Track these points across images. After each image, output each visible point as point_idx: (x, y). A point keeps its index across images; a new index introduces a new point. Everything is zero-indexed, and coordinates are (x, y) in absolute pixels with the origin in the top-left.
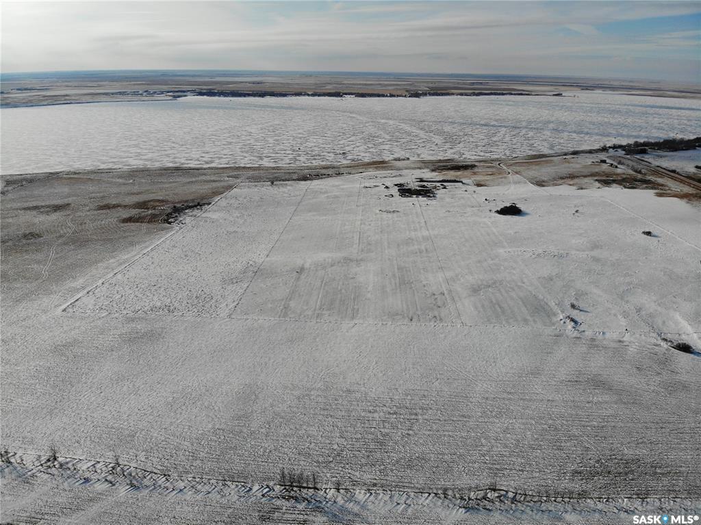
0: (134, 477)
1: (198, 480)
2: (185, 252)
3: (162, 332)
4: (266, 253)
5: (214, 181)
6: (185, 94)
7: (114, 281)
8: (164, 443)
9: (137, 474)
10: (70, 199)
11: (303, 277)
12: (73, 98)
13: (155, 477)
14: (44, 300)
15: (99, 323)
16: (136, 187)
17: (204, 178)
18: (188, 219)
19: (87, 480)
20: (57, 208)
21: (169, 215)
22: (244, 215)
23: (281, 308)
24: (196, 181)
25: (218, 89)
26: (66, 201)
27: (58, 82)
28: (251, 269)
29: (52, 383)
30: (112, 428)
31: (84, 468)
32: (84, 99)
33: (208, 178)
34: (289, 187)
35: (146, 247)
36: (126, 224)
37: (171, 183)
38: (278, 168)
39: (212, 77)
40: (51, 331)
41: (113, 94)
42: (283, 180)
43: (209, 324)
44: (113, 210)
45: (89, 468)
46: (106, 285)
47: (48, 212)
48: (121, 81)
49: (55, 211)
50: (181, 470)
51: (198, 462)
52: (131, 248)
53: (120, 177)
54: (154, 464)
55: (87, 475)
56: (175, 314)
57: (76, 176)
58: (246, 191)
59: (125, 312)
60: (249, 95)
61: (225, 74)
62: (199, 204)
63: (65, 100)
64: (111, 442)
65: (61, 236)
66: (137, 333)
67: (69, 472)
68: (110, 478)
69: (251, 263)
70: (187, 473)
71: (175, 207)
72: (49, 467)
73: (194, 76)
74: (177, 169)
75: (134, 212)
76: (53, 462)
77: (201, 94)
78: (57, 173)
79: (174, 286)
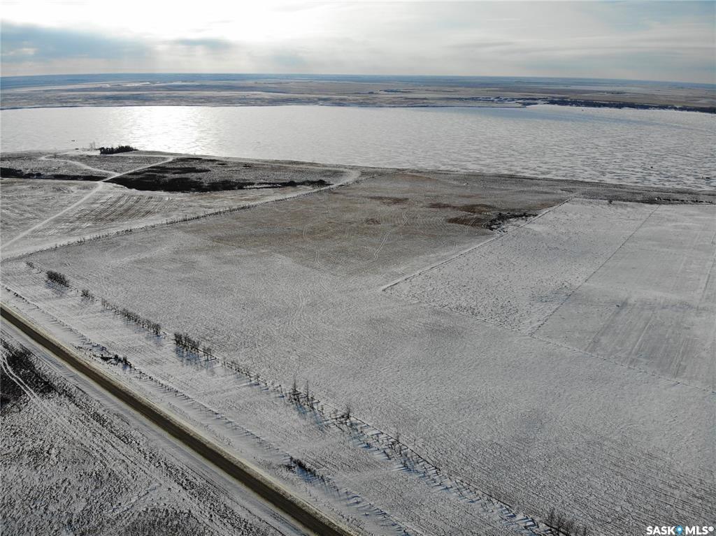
0: (409, 459)
1: (465, 485)
2: (501, 260)
3: (463, 332)
4: (585, 277)
5: (546, 193)
6: (536, 102)
7: (429, 274)
8: (442, 437)
9: (412, 457)
10: (409, 194)
11: (623, 312)
12: (431, 101)
13: (427, 466)
14: (371, 278)
15: (410, 308)
16: (468, 191)
17: (536, 188)
18: (511, 227)
19: (369, 446)
20: (397, 201)
21: (493, 222)
22: (570, 232)
23: (590, 341)
24: (527, 191)
25: (572, 98)
26: (405, 196)
27: (420, 85)
28: (565, 291)
29: (361, 349)
30: (400, 406)
31: (370, 434)
32: (439, 103)
33: (541, 189)
34: (629, 209)
35: (464, 249)
36: (451, 224)
37: (502, 190)
38: (621, 186)
40: (370, 306)
41: (466, 99)
42: (624, 201)
43: (509, 336)
44: (443, 210)
45: (373, 435)
46: (423, 276)
47: (389, 203)
48: (476, 87)
49: (395, 203)
50: (452, 469)
51: (469, 468)
52: (451, 247)
53: (455, 179)
54: (429, 453)
55: (370, 441)
56: (478, 318)
57: (418, 174)
58: (579, 206)
59: (433, 304)
60: (605, 105)
61: (581, 83)
62: (525, 215)
63: (423, 103)
64: (397, 419)
65: (395, 226)
66: (440, 326)
67: (356, 433)
68: (388, 451)
69: (566, 284)
70: (457, 474)
71: (500, 214)
72: (342, 423)
73: (548, 84)
74: (511, 177)
75: (461, 214)
76: (346, 420)
77: (552, 102)
78: (403, 170)
79: (482, 291)
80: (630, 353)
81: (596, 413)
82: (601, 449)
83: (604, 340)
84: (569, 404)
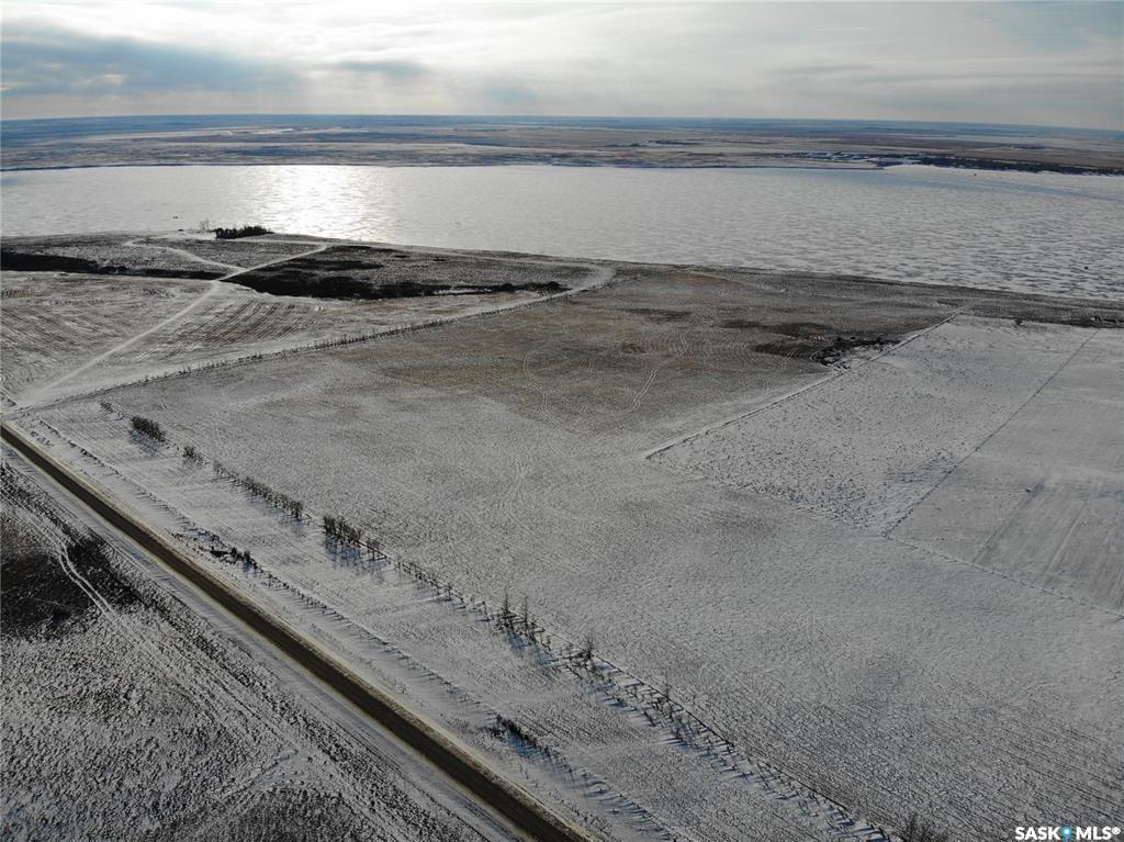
0: (684, 726)
1: (773, 771)
2: (840, 412)
3: (775, 526)
4: (975, 443)
5: (914, 306)
6: (900, 160)
7: (723, 433)
8: (738, 694)
9: (689, 723)
10: (691, 306)
11: (1036, 501)
12: (729, 159)
13: (713, 738)
14: (628, 437)
15: (689, 487)
16: (788, 301)
17: (898, 299)
18: (855, 361)
19: (621, 703)
20: (672, 316)
21: (828, 351)
22: (951, 370)
23: (981, 546)
24: (883, 303)
25: (958, 154)
26: (686, 308)
27: (712, 134)
28: (942, 464)
29: (611, 550)
30: (672, 642)
31: (623, 684)
32: (743, 161)
33: (906, 300)
34: (1048, 335)
35: (781, 394)
36: (759, 354)
37: (844, 300)
38: (1035, 298)
39: (950, 134)
40: (626, 481)
41: (786, 155)
42: (1041, 321)
43: (851, 536)
44: (748, 331)
45: (628, 686)
46: (711, 436)
47: (659, 319)
48: (804, 136)
49: (669, 319)
50: (753, 745)
51: (781, 744)
52: (758, 390)
53: (768, 282)
54: (716, 718)
55: (623, 696)
56: (800, 505)
57: (706, 274)
58: (967, 329)
59: (728, 482)
60: (1011, 167)
61: (974, 130)
62: (879, 341)
63: (718, 161)
64: (666, 662)
65: (668, 356)
66: (738, 516)
67: (601, 682)
68: (651, 712)
69: (944, 454)
70: (761, 753)
71: (839, 339)
72: (579, 665)
74: (857, 279)
75: (775, 338)
76: (585, 661)
77: (926, 161)
78: (684, 267)
79: (808, 461)
80: (1046, 568)
81: (989, 663)
82: (995, 720)
83: (1004, 546)
84: (945, 648)
